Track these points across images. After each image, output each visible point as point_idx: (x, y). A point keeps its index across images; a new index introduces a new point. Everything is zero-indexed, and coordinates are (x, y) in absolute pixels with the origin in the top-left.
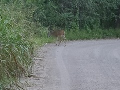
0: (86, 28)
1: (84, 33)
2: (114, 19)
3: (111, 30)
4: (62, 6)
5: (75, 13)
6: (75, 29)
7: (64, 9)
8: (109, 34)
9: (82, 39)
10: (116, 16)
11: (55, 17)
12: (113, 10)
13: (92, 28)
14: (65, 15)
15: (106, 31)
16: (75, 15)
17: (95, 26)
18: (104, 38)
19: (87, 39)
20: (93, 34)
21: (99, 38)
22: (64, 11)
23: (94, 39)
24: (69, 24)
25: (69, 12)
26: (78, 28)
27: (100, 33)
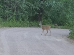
0: (19, 20)
1: (18, 23)
2: (36, 15)
3: (35, 22)
4: (6, 6)
5: (13, 11)
6: (13, 20)
7: (7, 8)
8: (33, 24)
9: (17, 26)
10: (38, 14)
11: (1, 12)
12: (36, 10)
13: (23, 20)
14: (7, 12)
15: (32, 23)
16: (13, 12)
17: (25, 19)
18: (30, 26)
19: (20, 27)
20: (24, 24)
21: (27, 26)
22: (6, 9)
23: (24, 26)
24: (10, 17)
25: (10, 10)
26: (15, 20)
27: (28, 24)
